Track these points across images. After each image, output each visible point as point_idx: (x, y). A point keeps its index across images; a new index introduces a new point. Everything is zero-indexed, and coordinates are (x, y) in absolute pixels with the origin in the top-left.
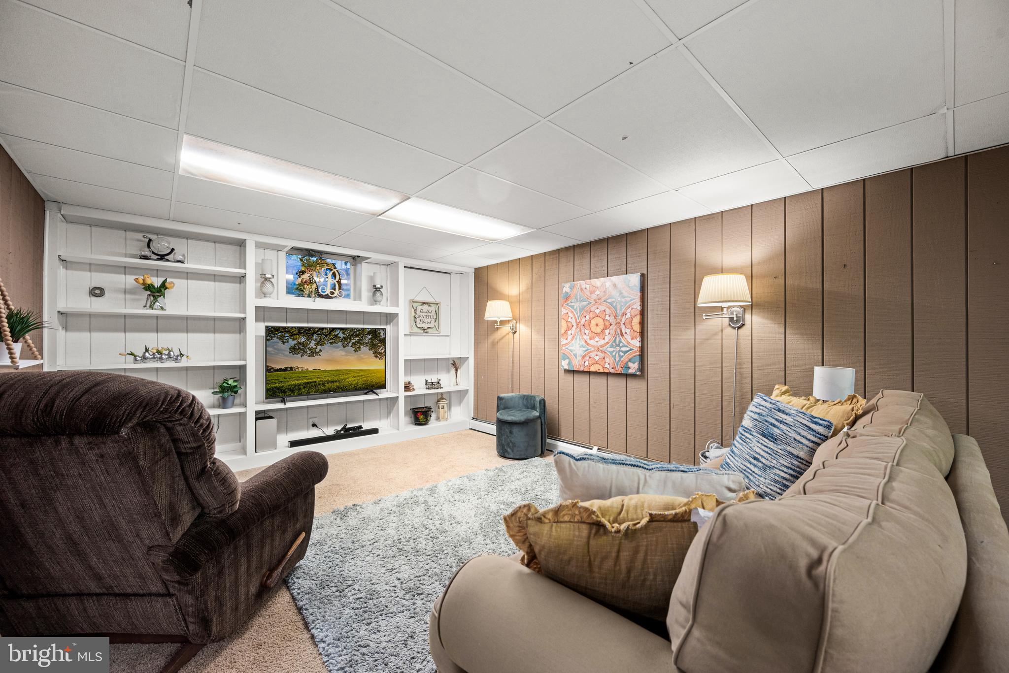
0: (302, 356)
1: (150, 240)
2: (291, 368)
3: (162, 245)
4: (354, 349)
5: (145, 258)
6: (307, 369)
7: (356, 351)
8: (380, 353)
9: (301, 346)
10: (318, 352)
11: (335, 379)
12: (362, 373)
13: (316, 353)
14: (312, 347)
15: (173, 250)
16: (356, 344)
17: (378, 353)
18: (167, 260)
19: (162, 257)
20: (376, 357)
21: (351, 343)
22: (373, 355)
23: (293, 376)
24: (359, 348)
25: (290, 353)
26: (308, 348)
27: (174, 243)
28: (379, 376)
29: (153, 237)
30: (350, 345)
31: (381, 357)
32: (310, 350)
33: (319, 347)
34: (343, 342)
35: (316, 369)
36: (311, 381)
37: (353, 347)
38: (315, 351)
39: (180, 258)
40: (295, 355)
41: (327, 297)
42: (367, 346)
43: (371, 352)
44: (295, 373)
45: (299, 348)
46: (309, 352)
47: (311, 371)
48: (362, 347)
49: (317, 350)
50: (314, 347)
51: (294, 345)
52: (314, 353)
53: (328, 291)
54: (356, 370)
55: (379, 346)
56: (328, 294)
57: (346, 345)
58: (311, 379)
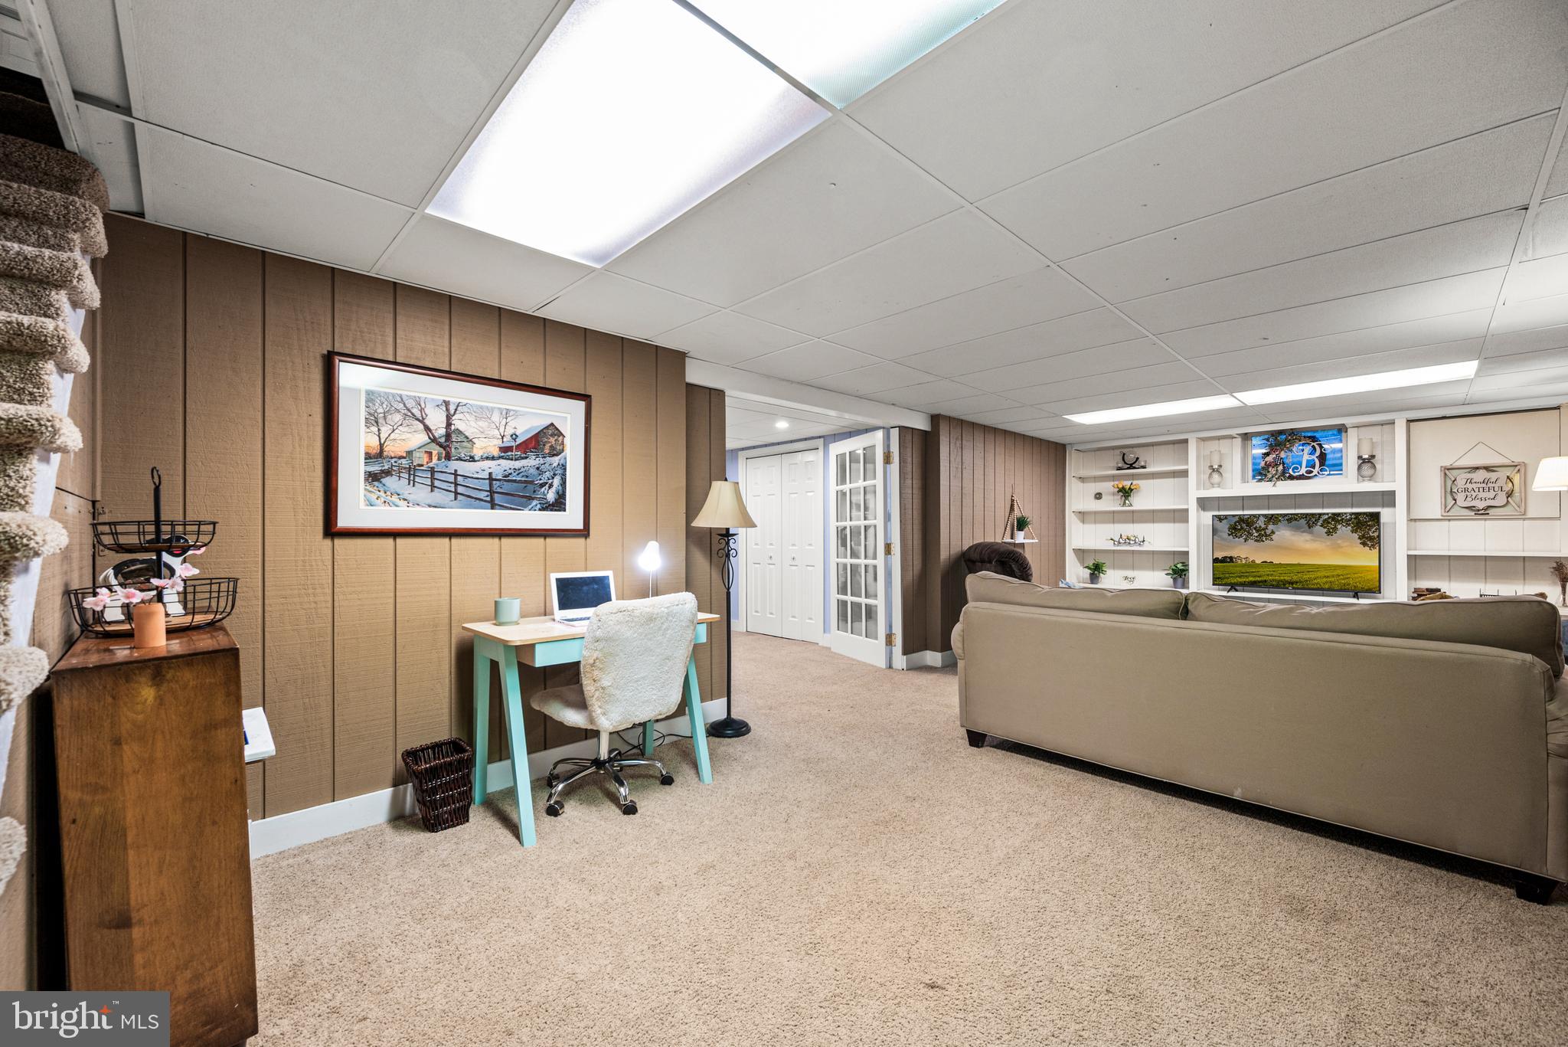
0: (1246, 540)
1: (1124, 454)
2: (1231, 558)
3: (1130, 458)
4: (1326, 530)
5: (1119, 469)
6: (1253, 561)
7: (1329, 533)
8: (1371, 539)
9: (1244, 525)
10: (1269, 535)
11: (1295, 578)
12: (1339, 572)
13: (1266, 535)
14: (1260, 527)
15: (1138, 458)
16: (1329, 523)
17: (1367, 538)
18: (1135, 468)
19: (1131, 467)
20: (1364, 544)
21: (1321, 519)
22: (1359, 541)
23: (1232, 569)
24: (1335, 529)
25: (1229, 535)
26: (1255, 529)
27: (1139, 452)
28: (1369, 577)
29: (1125, 451)
30: (1319, 524)
31: (1372, 545)
32: (1257, 531)
33: (1271, 527)
34: (1308, 519)
35: (1266, 562)
36: (1258, 579)
37: (1325, 528)
38: (1265, 533)
39: (1143, 464)
40: (1237, 539)
41: (1301, 477)
42: (1349, 525)
43: (1356, 536)
44: (1236, 566)
45: (1242, 528)
46: (1256, 534)
47: (1259, 564)
48: (1339, 527)
49: (1268, 532)
50: (1263, 526)
51: (1235, 523)
52: (1263, 535)
53: (1303, 471)
54: (1329, 566)
55: (1369, 526)
56: (1303, 474)
57: (1313, 523)
58: (1259, 577)
